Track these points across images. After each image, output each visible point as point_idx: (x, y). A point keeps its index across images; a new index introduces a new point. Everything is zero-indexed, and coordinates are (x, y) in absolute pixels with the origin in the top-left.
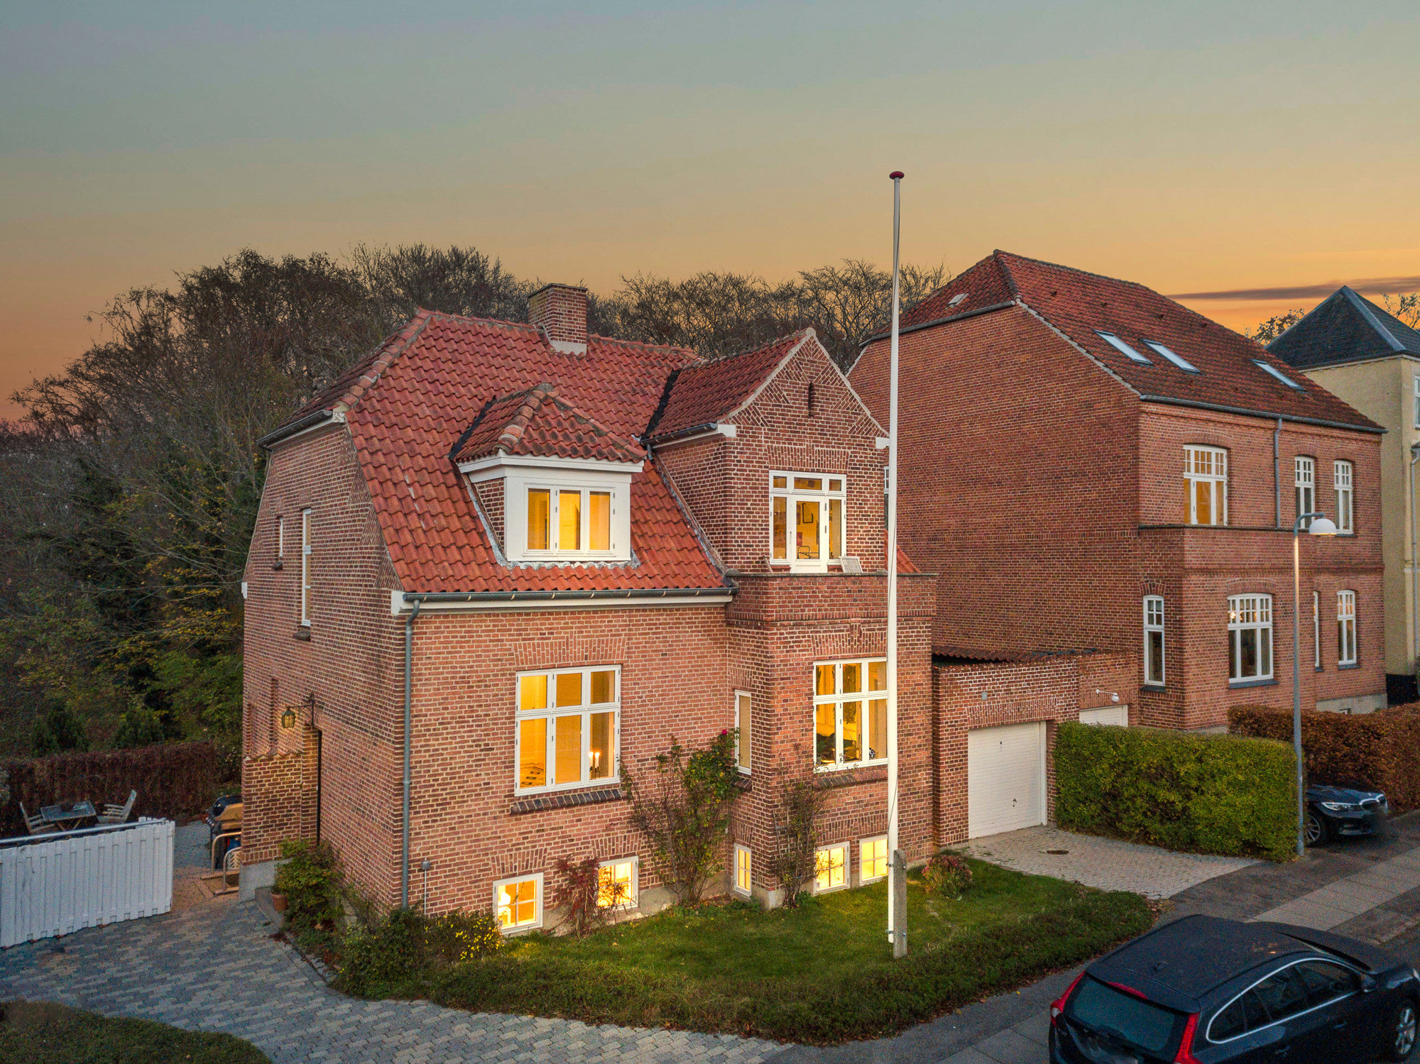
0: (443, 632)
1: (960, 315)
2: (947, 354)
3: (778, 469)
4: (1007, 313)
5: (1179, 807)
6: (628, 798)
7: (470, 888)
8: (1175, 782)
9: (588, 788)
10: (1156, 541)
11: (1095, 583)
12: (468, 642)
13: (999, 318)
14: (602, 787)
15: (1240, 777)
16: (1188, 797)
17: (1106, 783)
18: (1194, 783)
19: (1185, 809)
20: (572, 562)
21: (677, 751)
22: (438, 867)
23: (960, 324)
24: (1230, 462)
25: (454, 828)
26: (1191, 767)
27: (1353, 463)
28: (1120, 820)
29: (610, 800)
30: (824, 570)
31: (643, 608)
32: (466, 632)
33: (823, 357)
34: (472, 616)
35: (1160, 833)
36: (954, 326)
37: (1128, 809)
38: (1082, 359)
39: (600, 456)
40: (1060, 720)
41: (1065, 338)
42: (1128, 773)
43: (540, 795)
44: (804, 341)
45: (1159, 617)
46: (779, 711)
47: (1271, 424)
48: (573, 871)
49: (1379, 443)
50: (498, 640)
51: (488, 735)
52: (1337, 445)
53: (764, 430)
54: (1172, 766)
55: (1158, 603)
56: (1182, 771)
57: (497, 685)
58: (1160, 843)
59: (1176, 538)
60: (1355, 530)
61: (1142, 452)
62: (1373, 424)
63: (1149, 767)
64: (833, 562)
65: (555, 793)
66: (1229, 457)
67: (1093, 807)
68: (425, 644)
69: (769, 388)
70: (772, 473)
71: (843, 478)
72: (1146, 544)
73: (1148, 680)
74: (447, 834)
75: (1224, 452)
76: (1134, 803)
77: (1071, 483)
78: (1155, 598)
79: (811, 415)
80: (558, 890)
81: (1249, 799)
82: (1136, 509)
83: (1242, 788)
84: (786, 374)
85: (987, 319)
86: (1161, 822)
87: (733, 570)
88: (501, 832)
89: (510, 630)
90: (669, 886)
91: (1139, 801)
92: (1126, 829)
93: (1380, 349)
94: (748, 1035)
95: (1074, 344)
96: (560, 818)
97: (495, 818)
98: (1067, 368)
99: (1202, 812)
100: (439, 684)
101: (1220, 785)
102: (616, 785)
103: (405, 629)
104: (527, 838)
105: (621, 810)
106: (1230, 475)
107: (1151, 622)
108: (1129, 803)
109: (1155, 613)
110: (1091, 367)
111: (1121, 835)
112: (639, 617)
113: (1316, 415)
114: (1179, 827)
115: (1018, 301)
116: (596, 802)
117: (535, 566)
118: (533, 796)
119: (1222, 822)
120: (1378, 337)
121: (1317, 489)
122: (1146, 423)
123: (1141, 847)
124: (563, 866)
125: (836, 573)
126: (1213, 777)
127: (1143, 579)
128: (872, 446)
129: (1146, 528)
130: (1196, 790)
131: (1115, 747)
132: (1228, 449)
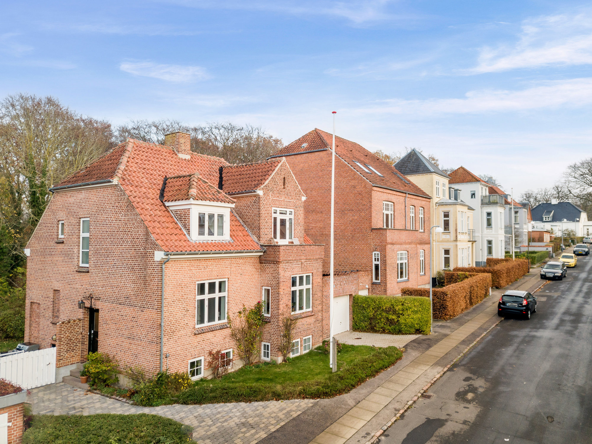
0: (173, 267)
1: (307, 152)
2: (302, 165)
3: (275, 207)
4: (325, 152)
5: (396, 320)
6: (230, 327)
7: (181, 363)
8: (395, 312)
9: (218, 324)
10: (377, 233)
11: (356, 247)
12: (181, 270)
13: (321, 154)
14: (222, 323)
15: (416, 309)
16: (399, 317)
17: (371, 314)
18: (401, 312)
19: (398, 321)
20: (212, 240)
21: (245, 310)
22: (171, 356)
23: (307, 155)
24: (394, 208)
25: (176, 341)
26: (400, 307)
27: (424, 208)
28: (375, 326)
29: (225, 328)
30: (287, 244)
31: (235, 258)
32: (181, 267)
33: (287, 168)
34: (183, 261)
35: (389, 330)
36: (304, 155)
37: (378, 323)
38: (352, 170)
39: (222, 201)
40: (354, 295)
41: (346, 163)
42: (379, 311)
43: (203, 327)
44: (282, 162)
45: (378, 259)
46: (282, 293)
47: (404, 195)
48: (213, 355)
49: (430, 202)
50: (191, 270)
51: (187, 305)
52: (420, 202)
53: (271, 193)
54: (393, 307)
55: (378, 254)
56: (397, 308)
57: (190, 287)
58: (390, 333)
59: (384, 232)
60: (424, 230)
61: (373, 203)
62: (428, 196)
63: (386, 308)
64: (290, 240)
65: (207, 326)
66: (394, 205)
67: (366, 323)
68: (168, 271)
69: (272, 178)
70: (273, 208)
71: (293, 210)
72: (374, 235)
73: (374, 281)
74: (174, 343)
75: (392, 204)
76: (380, 320)
77: (348, 213)
78: (377, 253)
79: (284, 188)
80: (209, 362)
81: (419, 315)
82: (371, 223)
83: (416, 312)
84: (277, 173)
85: (317, 154)
86: (390, 326)
87: (262, 243)
88: (191, 342)
89: (194, 266)
90: (241, 358)
91: (382, 320)
92: (377, 329)
93: (426, 171)
94: (304, 398)
95: (349, 165)
96: (209, 335)
97: (190, 336)
98: (347, 173)
99: (403, 321)
100: (172, 286)
101: (409, 312)
102: (226, 323)
103: (162, 266)
104: (199, 343)
105: (228, 332)
106: (394, 212)
107: (375, 260)
108: (379, 321)
109: (377, 258)
110: (355, 174)
111: (376, 331)
112: (234, 260)
113: (415, 192)
114: (396, 327)
115: (329, 148)
116: (221, 329)
117: (201, 242)
118: (201, 328)
119: (410, 324)
120: (425, 166)
121: (415, 216)
122: (374, 194)
123: (383, 335)
124: (210, 353)
125: (291, 244)
126: (407, 310)
127: (373, 246)
128: (301, 200)
129: (374, 229)
130: (401, 314)
131: (375, 302)
132: (394, 203)
